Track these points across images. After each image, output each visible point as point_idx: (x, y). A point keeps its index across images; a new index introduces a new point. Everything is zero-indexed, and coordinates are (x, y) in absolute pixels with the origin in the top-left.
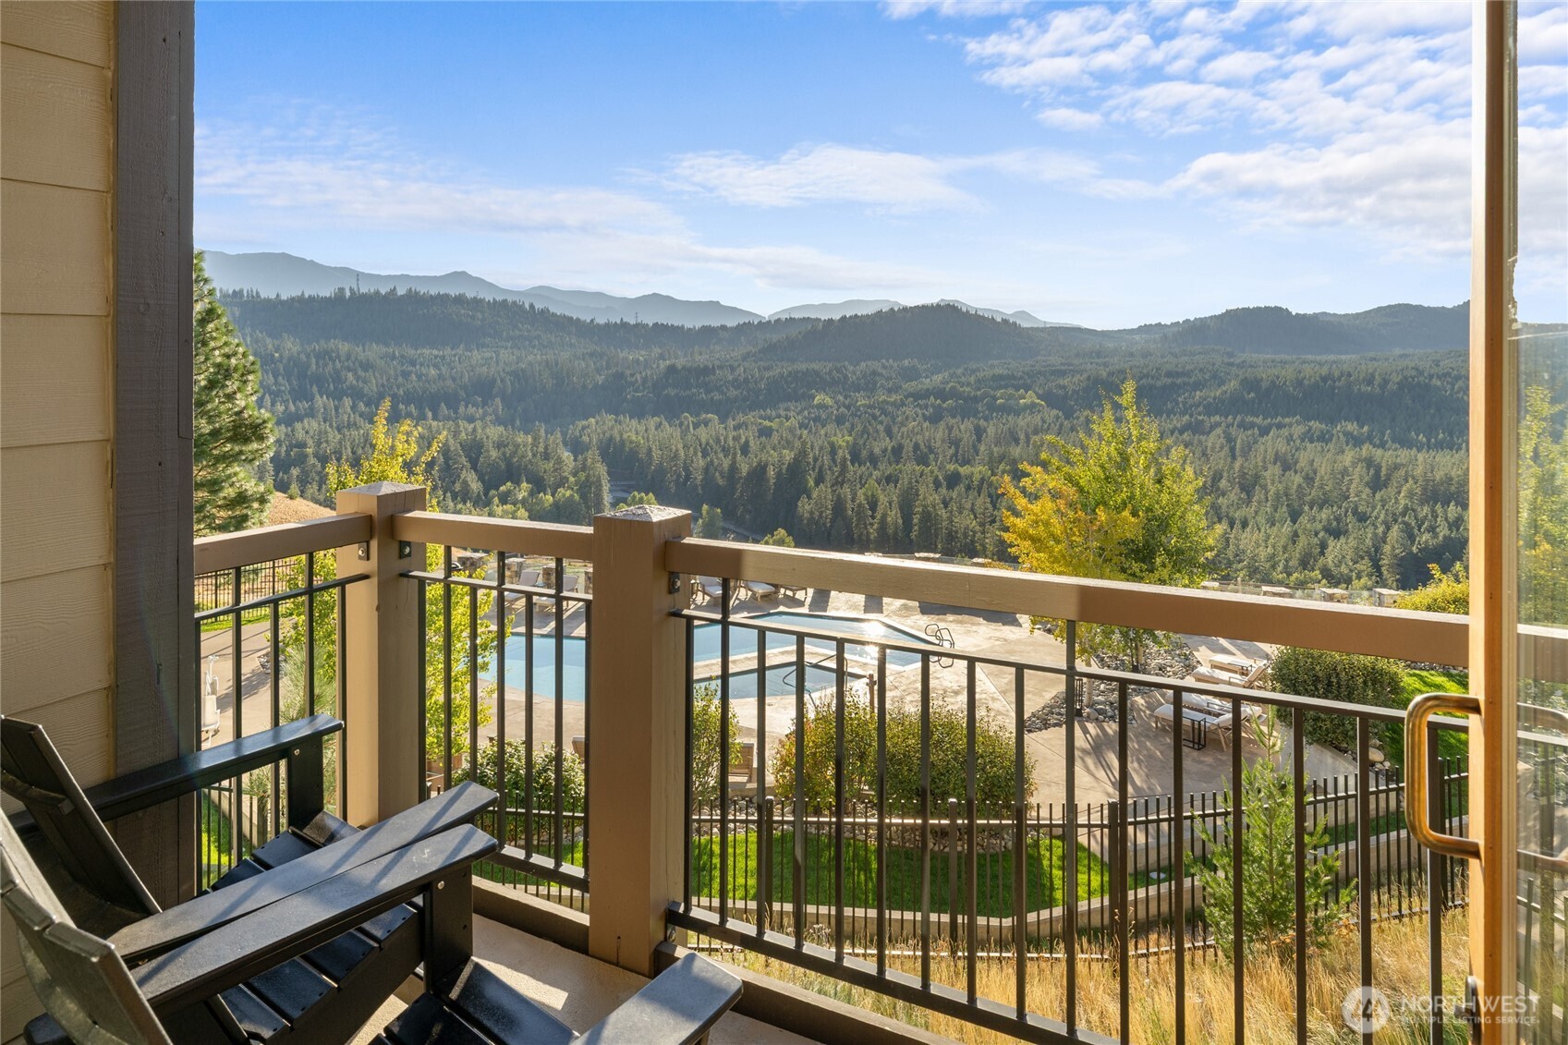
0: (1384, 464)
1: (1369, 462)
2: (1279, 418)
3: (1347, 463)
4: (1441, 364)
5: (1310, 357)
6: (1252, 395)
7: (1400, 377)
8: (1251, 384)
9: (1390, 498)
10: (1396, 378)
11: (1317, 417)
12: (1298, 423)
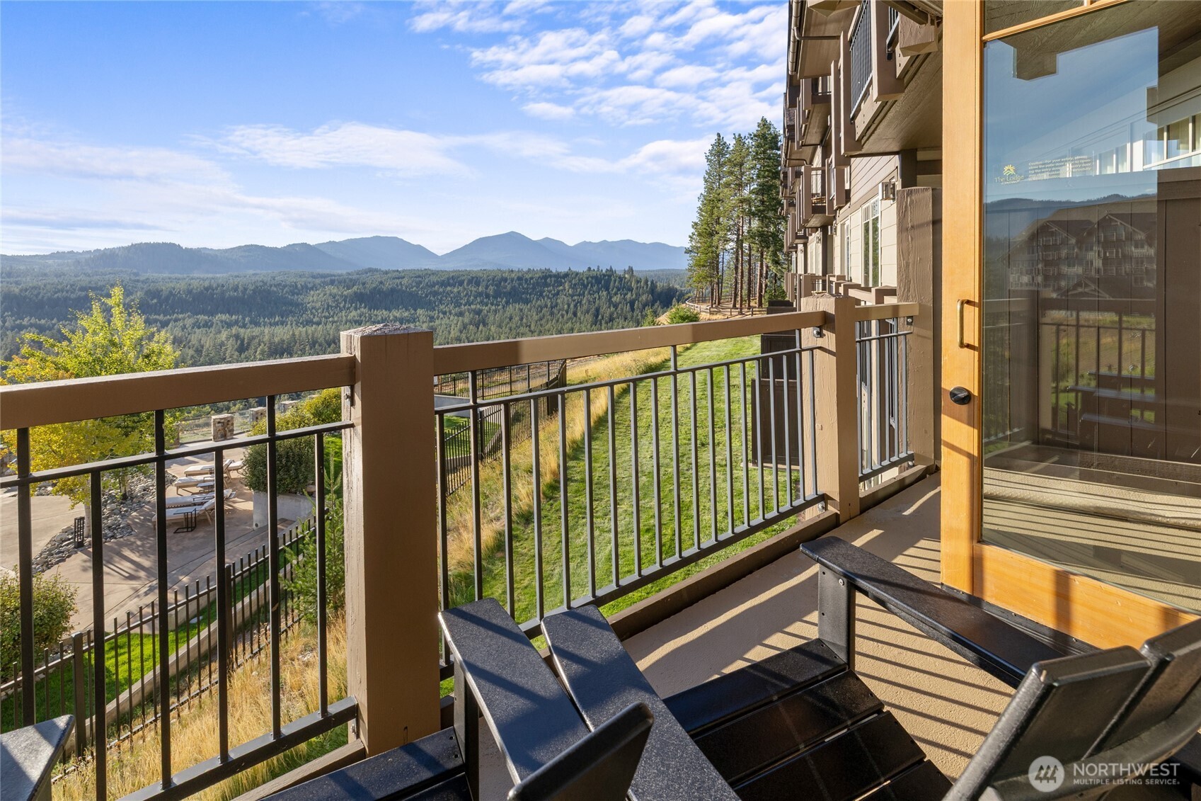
0: (246, 337)
1: (237, 337)
2: (175, 315)
3: (224, 339)
4: (276, 279)
5: (196, 275)
6: (155, 301)
7: (254, 286)
8: (156, 294)
10: (251, 287)
11: (203, 312)
12: (189, 317)
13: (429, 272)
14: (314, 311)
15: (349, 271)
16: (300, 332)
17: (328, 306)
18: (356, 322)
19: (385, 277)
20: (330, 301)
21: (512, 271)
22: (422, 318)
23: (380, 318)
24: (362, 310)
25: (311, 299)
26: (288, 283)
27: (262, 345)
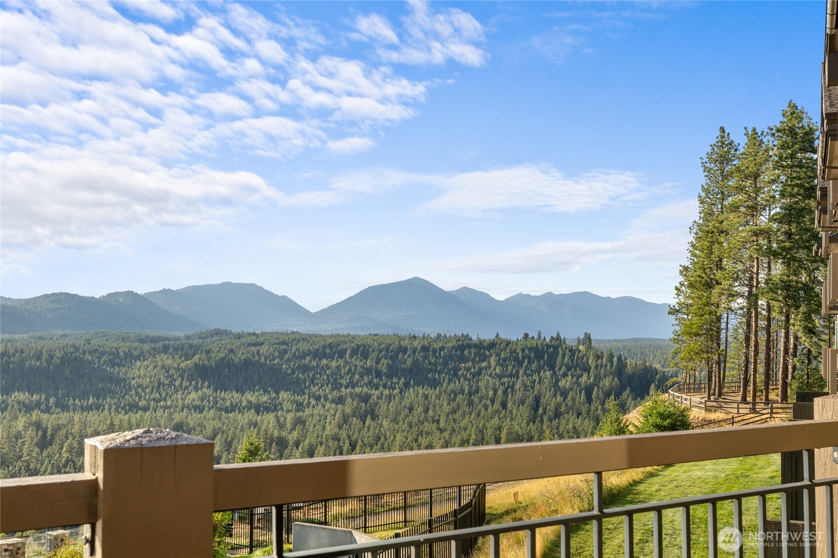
0: (49, 426)
1: (38, 425)
4: (92, 342)
7: (62, 353)
9: (54, 453)
10: (59, 354)
13: (298, 337)
14: (140, 390)
15: (189, 333)
16: (121, 421)
17: (159, 383)
18: (196, 408)
19: (238, 342)
20: (162, 377)
21: (414, 337)
22: (287, 405)
23: (228, 403)
24: (205, 390)
25: (137, 373)
26: (107, 349)
27: (71, 438)
